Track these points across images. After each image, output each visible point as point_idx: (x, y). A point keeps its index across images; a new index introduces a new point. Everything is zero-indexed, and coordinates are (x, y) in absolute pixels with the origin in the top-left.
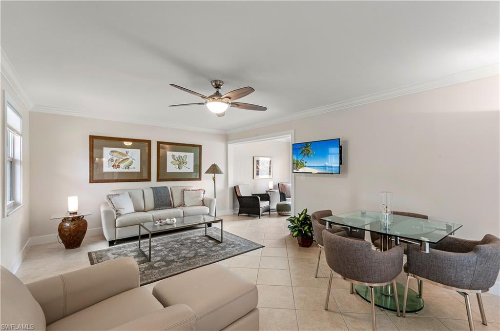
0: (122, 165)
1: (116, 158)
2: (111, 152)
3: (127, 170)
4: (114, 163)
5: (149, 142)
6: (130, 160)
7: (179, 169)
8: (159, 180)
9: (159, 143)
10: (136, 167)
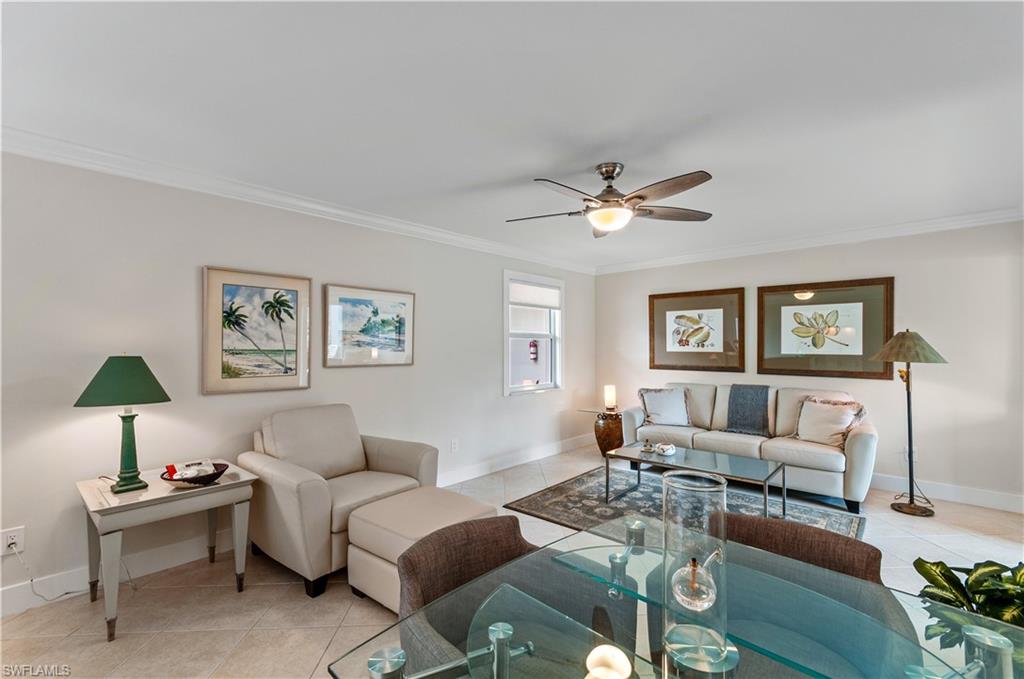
0: (692, 340)
1: (683, 328)
2: (677, 317)
3: (700, 350)
4: (680, 336)
5: (740, 292)
6: (706, 329)
7: (815, 345)
8: (761, 370)
9: (762, 291)
10: (716, 344)
